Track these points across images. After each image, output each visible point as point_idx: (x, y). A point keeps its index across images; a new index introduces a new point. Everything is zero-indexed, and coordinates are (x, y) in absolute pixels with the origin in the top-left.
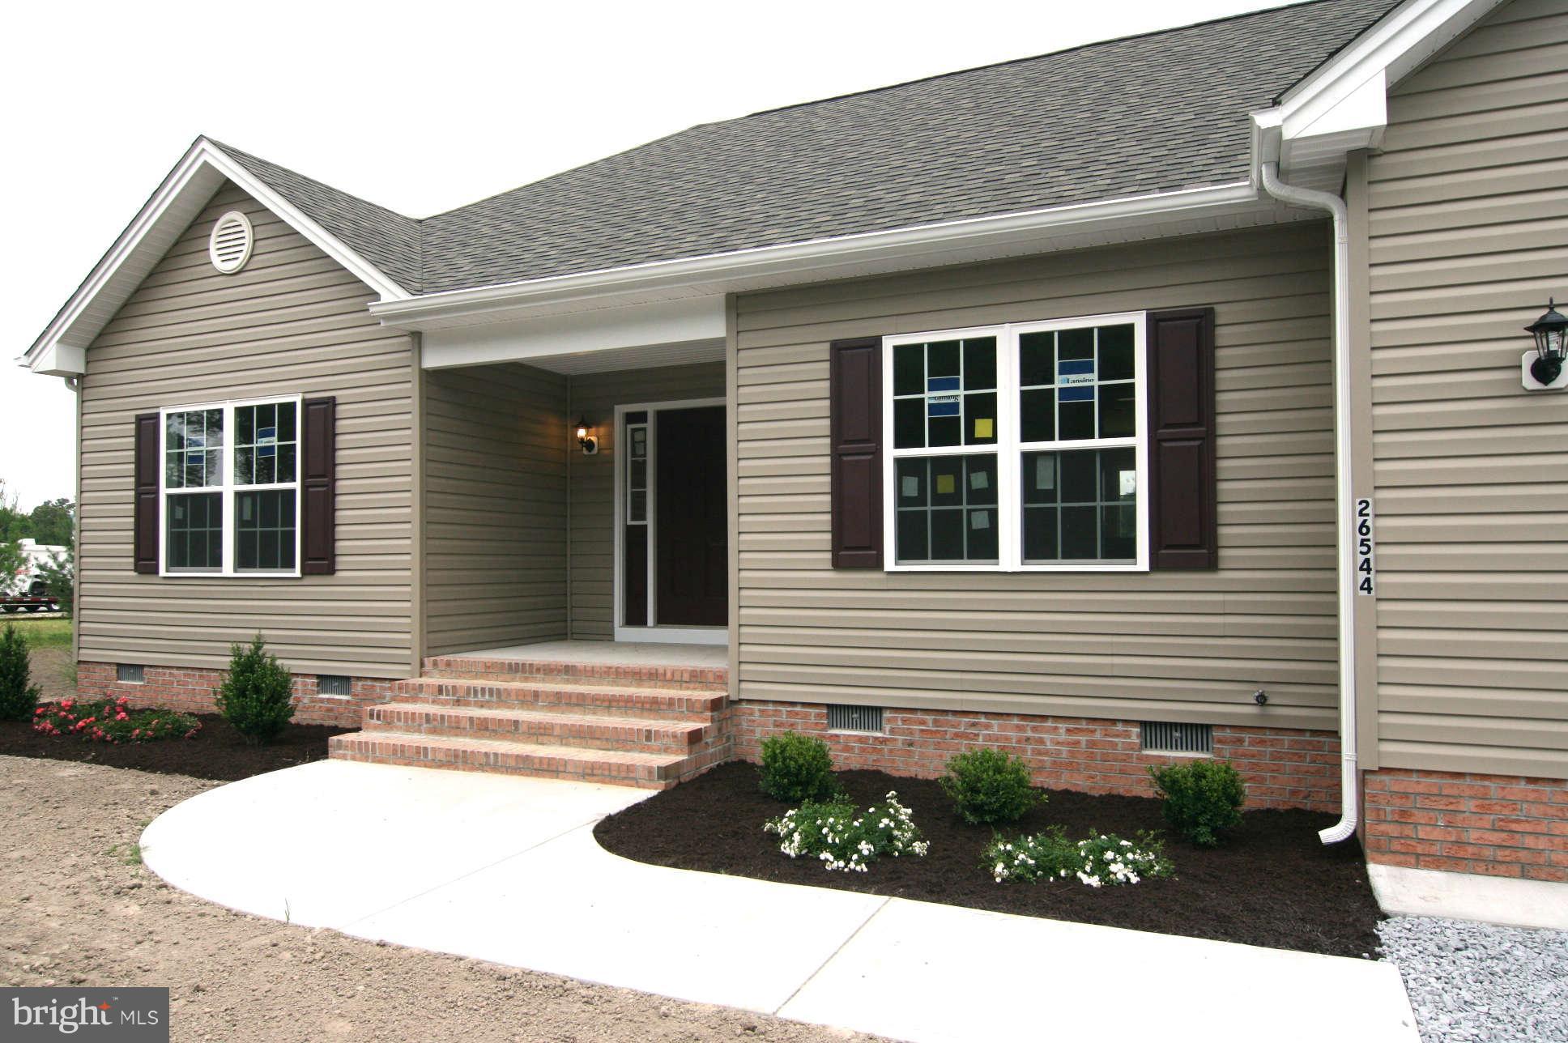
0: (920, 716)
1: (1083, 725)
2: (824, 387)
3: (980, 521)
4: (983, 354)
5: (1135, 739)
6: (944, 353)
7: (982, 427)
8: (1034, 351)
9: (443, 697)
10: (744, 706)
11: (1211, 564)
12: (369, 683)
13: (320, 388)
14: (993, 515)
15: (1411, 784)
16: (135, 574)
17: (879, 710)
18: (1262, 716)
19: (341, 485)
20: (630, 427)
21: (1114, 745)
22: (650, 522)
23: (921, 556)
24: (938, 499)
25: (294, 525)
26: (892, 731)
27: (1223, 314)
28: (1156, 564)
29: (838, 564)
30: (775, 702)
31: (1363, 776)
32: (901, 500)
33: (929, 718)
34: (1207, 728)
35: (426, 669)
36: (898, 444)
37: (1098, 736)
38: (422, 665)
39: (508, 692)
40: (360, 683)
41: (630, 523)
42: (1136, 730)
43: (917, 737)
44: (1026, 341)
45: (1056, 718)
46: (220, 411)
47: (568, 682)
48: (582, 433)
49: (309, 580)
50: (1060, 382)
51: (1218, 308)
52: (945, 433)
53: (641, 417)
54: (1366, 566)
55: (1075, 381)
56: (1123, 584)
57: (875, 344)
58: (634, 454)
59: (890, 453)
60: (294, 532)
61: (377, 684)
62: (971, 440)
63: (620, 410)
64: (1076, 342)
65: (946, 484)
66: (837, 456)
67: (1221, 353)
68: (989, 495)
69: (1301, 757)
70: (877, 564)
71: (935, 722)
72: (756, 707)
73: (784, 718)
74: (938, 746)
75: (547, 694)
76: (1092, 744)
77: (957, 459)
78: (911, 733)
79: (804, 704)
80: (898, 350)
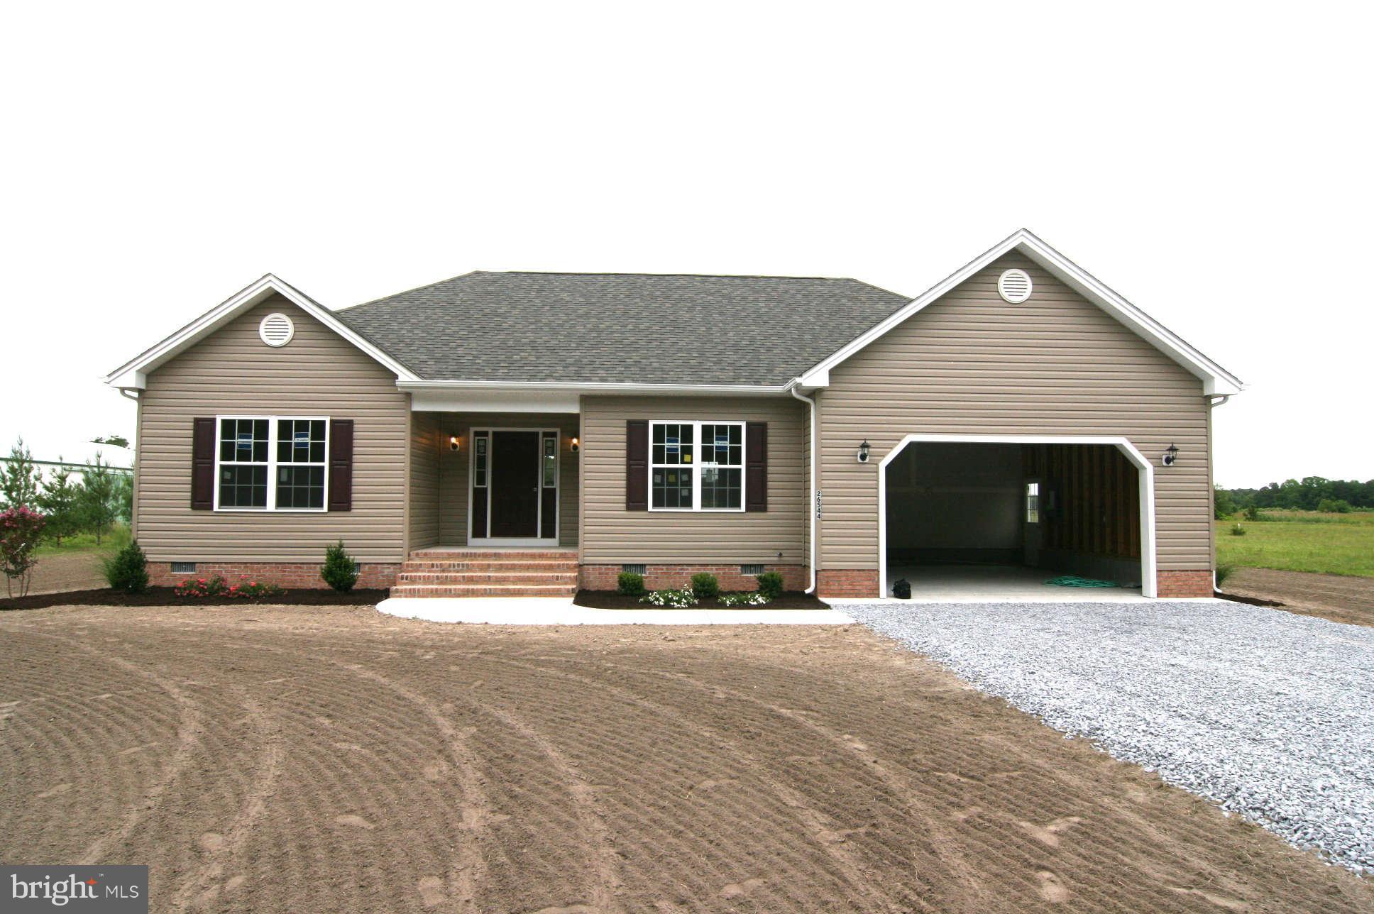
0: (661, 567)
1: (721, 567)
2: (624, 438)
3: (685, 493)
4: (688, 431)
5: (739, 571)
6: (672, 429)
7: (687, 458)
8: (707, 431)
9: (435, 569)
10: (586, 567)
11: (764, 509)
12: (373, 566)
13: (343, 415)
14: (690, 491)
15: (830, 574)
16: (190, 509)
17: (644, 565)
18: (780, 561)
19: (355, 465)
20: (477, 438)
21: (732, 573)
22: (489, 486)
23: (662, 505)
24: (669, 484)
25: (322, 483)
26: (650, 573)
27: (770, 425)
28: (748, 509)
29: (629, 508)
30: (599, 565)
31: (817, 572)
32: (654, 484)
33: (664, 567)
34: (762, 565)
35: (412, 557)
36: (654, 462)
37: (727, 571)
38: (409, 555)
39: (473, 565)
40: (367, 566)
41: (476, 486)
42: (740, 567)
43: (659, 575)
44: (704, 427)
45: (712, 565)
46: (266, 422)
47: (496, 560)
48: (453, 440)
49: (333, 514)
50: (716, 444)
51: (769, 423)
52: (673, 459)
53: (486, 434)
54: (819, 511)
55: (721, 443)
56: (738, 516)
57: (646, 423)
58: (478, 452)
59: (651, 466)
60: (322, 489)
61: (379, 566)
62: (683, 462)
63: (472, 430)
64: (722, 430)
65: (672, 478)
66: (629, 466)
67: (769, 438)
68: (689, 483)
69: (791, 574)
70: (645, 508)
71: (667, 569)
72: (591, 567)
73: (603, 570)
74: (667, 578)
75: (495, 565)
76: (724, 573)
77: (677, 469)
78: (657, 573)
79: (613, 565)
80: (655, 426)
